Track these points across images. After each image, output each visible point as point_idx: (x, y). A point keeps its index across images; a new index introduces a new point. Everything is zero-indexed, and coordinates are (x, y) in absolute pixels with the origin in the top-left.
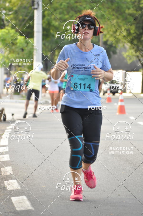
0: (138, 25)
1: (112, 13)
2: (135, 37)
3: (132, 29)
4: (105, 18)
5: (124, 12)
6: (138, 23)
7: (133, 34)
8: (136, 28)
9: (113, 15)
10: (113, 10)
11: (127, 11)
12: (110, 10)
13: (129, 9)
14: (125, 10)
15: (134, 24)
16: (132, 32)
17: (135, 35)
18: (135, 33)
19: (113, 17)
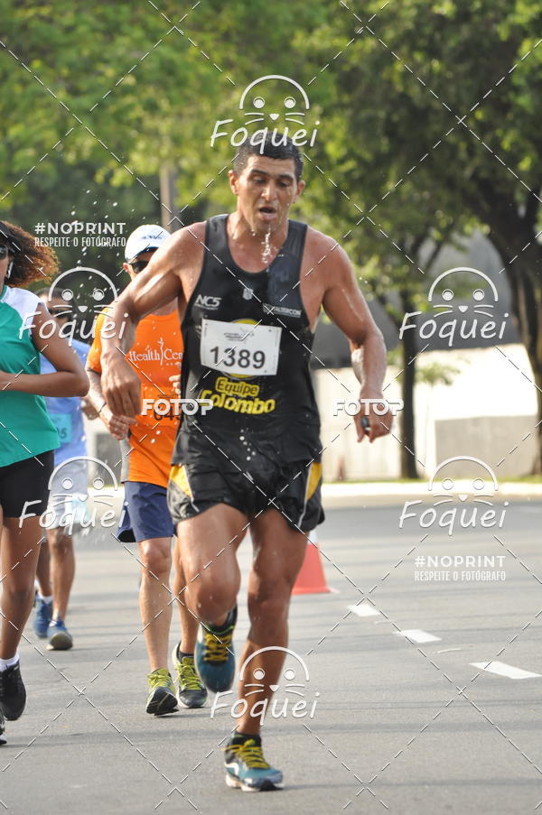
0: (364, 114)
1: (217, 56)
2: (348, 174)
3: (331, 137)
4: (181, 83)
5: (286, 47)
6: (363, 103)
7: (342, 161)
8: (355, 127)
9: (228, 65)
10: (226, 37)
11: (300, 41)
12: (208, 38)
13: (310, 29)
14: (292, 36)
15: (342, 106)
16: (333, 150)
17: (350, 165)
18: (351, 155)
19: (229, 77)
